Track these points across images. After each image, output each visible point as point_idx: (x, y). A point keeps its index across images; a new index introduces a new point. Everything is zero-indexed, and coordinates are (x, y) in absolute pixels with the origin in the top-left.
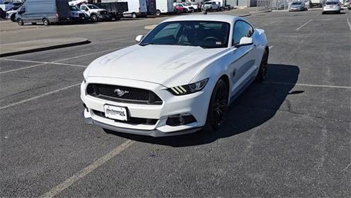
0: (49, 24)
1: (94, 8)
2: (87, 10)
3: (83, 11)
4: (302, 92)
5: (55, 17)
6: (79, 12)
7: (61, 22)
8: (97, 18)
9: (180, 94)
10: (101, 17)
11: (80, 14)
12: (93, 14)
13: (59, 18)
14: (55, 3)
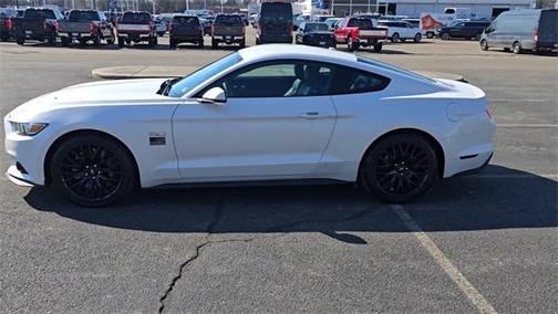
5: (532, 41)
7: (539, 50)
13: (538, 43)
14: (538, 18)
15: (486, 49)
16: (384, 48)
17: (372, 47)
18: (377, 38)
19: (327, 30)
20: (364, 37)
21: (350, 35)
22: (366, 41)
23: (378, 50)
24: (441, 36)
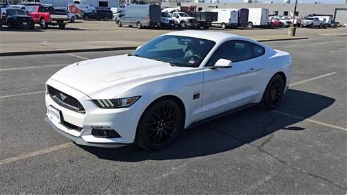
0: (142, 28)
1: (186, 16)
2: (178, 17)
3: (174, 18)
4: (303, 129)
5: (147, 22)
6: (170, 19)
7: (151, 26)
8: (186, 25)
9: (106, 107)
10: (189, 25)
11: (170, 21)
12: (182, 21)
13: (150, 22)
14: (148, 9)
15: (121, 26)
16: (66, 26)
17: (58, 26)
18: (62, 20)
19: (24, 14)
20: (54, 19)
21: (42, 18)
22: (56, 22)
23: (62, 27)
24: (83, 18)
